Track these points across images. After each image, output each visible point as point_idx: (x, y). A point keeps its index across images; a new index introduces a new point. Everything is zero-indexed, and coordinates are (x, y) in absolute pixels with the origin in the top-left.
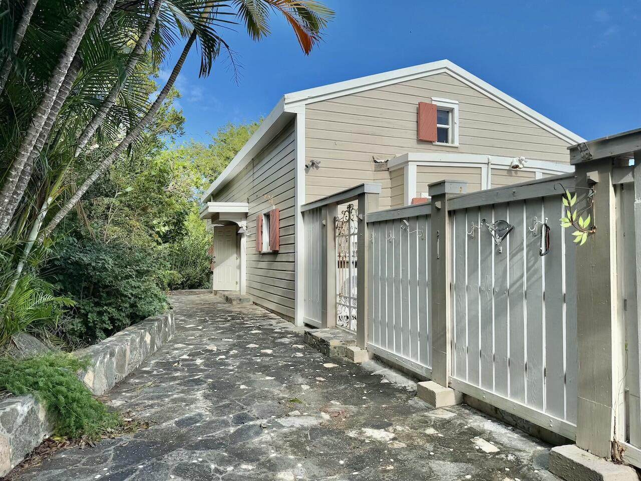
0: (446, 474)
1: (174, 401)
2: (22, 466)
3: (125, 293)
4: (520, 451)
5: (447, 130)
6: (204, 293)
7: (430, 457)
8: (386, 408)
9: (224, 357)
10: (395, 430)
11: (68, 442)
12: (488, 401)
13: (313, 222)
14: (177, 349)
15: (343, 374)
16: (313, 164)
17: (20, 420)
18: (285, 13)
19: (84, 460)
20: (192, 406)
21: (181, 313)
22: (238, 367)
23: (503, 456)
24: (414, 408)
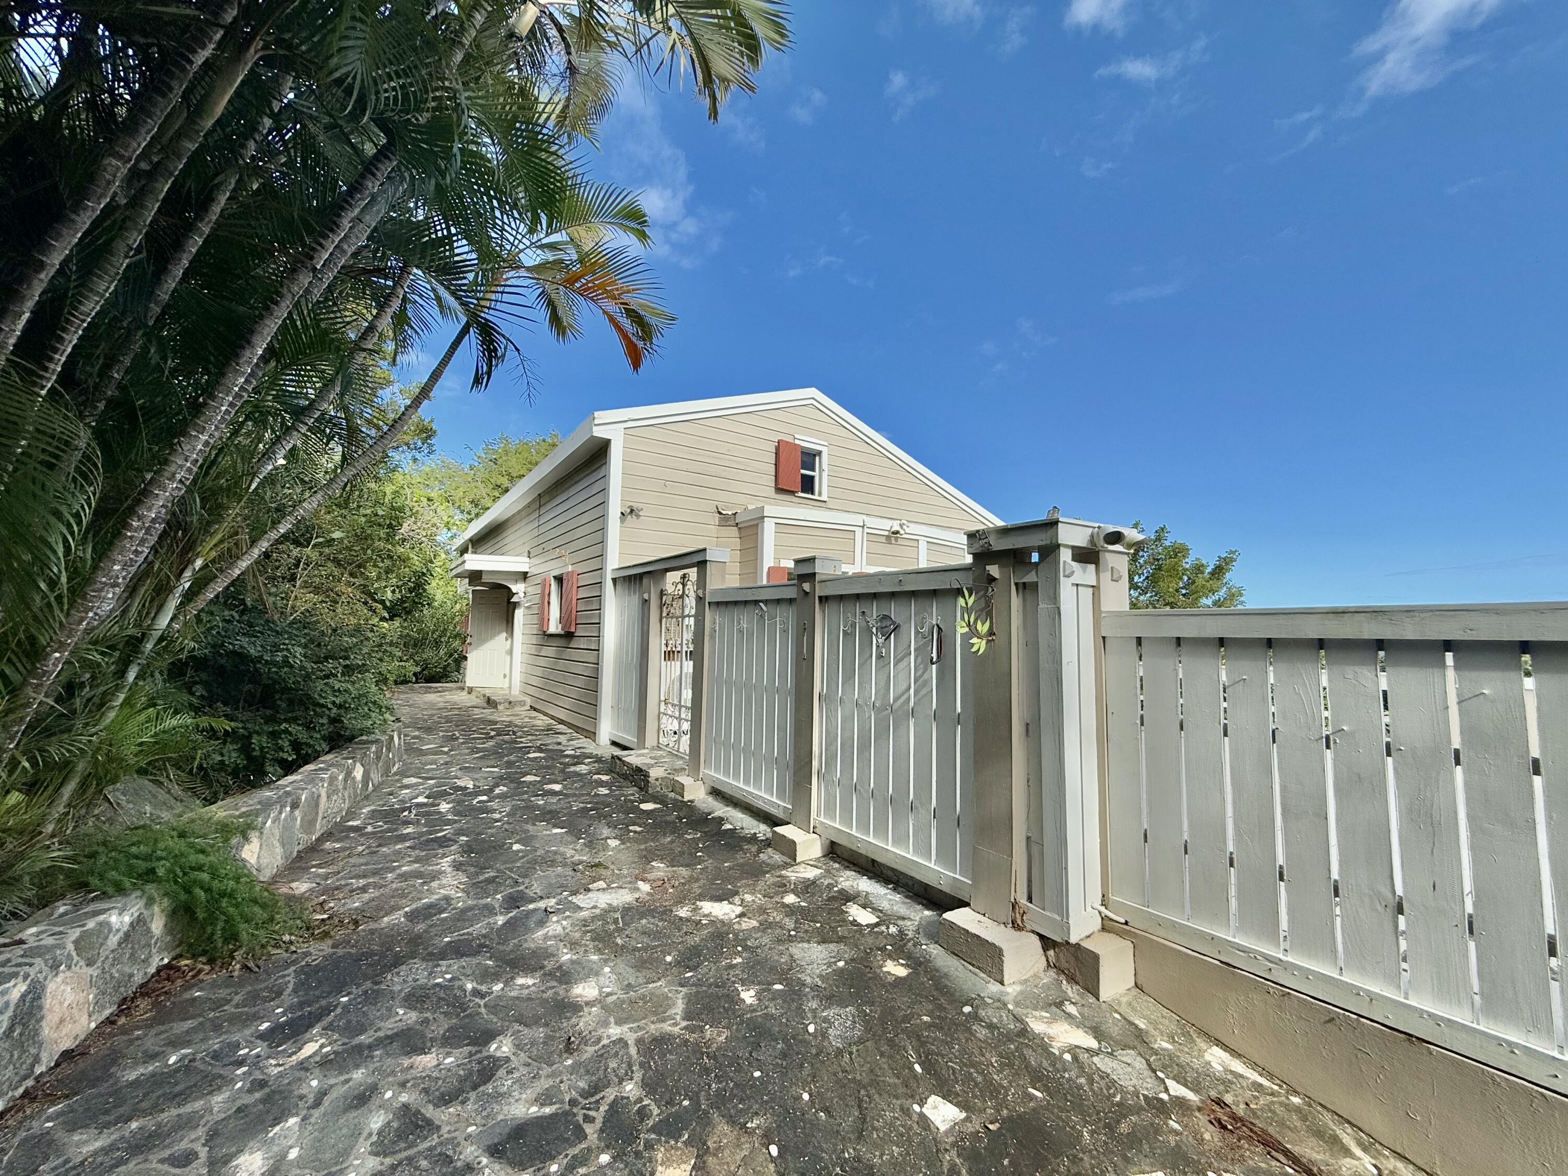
0: (812, 963)
1: (404, 877)
2: (113, 1023)
3: (322, 701)
4: (904, 919)
5: (812, 478)
6: (451, 690)
7: (790, 939)
8: (730, 868)
9: (485, 798)
10: (742, 900)
11: (207, 968)
12: (863, 852)
13: (630, 595)
14: (406, 787)
15: (669, 818)
16: (632, 511)
17: (113, 940)
18: (605, 312)
19: (237, 999)
20: (435, 884)
21: (414, 725)
22: (508, 815)
23: (883, 928)
24: (768, 865)
